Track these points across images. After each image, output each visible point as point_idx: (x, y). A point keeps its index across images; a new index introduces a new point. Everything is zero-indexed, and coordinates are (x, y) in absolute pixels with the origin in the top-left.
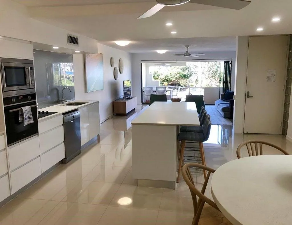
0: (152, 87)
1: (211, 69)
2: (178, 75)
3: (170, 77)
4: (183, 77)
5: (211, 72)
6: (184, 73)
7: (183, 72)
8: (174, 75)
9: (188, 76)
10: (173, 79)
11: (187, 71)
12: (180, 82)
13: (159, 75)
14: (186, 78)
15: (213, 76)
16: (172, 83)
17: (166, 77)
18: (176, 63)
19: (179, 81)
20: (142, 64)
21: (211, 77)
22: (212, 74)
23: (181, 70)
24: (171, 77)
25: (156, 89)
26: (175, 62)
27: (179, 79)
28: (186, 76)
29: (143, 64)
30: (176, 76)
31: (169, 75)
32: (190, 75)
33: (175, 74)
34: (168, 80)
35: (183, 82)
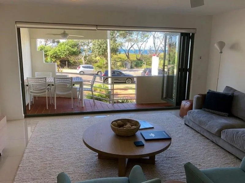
0: (45, 78)
1: (101, 47)
2: (68, 52)
3: (58, 54)
4: (73, 54)
5: (101, 49)
6: (74, 50)
7: (72, 49)
8: (63, 52)
9: (78, 53)
10: (62, 56)
11: (76, 48)
12: (70, 59)
13: (47, 51)
14: (76, 55)
15: (102, 54)
16: (61, 60)
17: (54, 53)
18: (97, 31)
19: (68, 57)
20: (19, 30)
21: (101, 55)
22: (102, 51)
23: (70, 46)
24: (60, 53)
25: (53, 80)
26: (95, 28)
27: (68, 56)
28: (76, 53)
29: (20, 28)
30: (65, 53)
31: (58, 52)
32: (80, 53)
33: (64, 50)
34: (57, 56)
35: (72, 59)
